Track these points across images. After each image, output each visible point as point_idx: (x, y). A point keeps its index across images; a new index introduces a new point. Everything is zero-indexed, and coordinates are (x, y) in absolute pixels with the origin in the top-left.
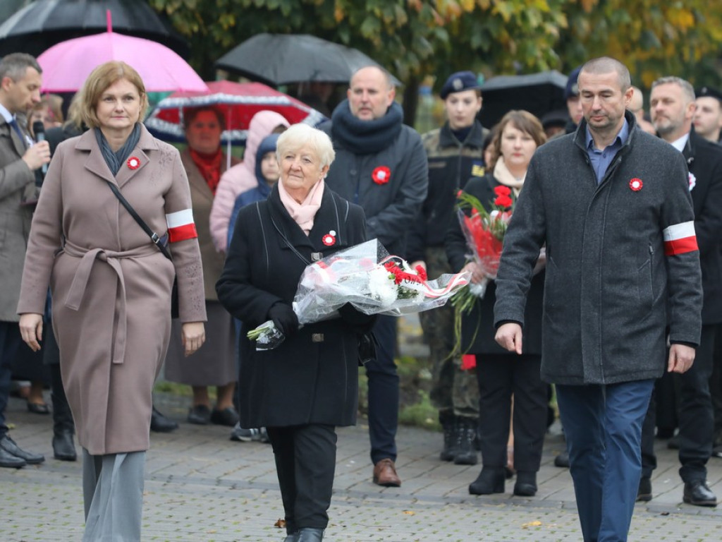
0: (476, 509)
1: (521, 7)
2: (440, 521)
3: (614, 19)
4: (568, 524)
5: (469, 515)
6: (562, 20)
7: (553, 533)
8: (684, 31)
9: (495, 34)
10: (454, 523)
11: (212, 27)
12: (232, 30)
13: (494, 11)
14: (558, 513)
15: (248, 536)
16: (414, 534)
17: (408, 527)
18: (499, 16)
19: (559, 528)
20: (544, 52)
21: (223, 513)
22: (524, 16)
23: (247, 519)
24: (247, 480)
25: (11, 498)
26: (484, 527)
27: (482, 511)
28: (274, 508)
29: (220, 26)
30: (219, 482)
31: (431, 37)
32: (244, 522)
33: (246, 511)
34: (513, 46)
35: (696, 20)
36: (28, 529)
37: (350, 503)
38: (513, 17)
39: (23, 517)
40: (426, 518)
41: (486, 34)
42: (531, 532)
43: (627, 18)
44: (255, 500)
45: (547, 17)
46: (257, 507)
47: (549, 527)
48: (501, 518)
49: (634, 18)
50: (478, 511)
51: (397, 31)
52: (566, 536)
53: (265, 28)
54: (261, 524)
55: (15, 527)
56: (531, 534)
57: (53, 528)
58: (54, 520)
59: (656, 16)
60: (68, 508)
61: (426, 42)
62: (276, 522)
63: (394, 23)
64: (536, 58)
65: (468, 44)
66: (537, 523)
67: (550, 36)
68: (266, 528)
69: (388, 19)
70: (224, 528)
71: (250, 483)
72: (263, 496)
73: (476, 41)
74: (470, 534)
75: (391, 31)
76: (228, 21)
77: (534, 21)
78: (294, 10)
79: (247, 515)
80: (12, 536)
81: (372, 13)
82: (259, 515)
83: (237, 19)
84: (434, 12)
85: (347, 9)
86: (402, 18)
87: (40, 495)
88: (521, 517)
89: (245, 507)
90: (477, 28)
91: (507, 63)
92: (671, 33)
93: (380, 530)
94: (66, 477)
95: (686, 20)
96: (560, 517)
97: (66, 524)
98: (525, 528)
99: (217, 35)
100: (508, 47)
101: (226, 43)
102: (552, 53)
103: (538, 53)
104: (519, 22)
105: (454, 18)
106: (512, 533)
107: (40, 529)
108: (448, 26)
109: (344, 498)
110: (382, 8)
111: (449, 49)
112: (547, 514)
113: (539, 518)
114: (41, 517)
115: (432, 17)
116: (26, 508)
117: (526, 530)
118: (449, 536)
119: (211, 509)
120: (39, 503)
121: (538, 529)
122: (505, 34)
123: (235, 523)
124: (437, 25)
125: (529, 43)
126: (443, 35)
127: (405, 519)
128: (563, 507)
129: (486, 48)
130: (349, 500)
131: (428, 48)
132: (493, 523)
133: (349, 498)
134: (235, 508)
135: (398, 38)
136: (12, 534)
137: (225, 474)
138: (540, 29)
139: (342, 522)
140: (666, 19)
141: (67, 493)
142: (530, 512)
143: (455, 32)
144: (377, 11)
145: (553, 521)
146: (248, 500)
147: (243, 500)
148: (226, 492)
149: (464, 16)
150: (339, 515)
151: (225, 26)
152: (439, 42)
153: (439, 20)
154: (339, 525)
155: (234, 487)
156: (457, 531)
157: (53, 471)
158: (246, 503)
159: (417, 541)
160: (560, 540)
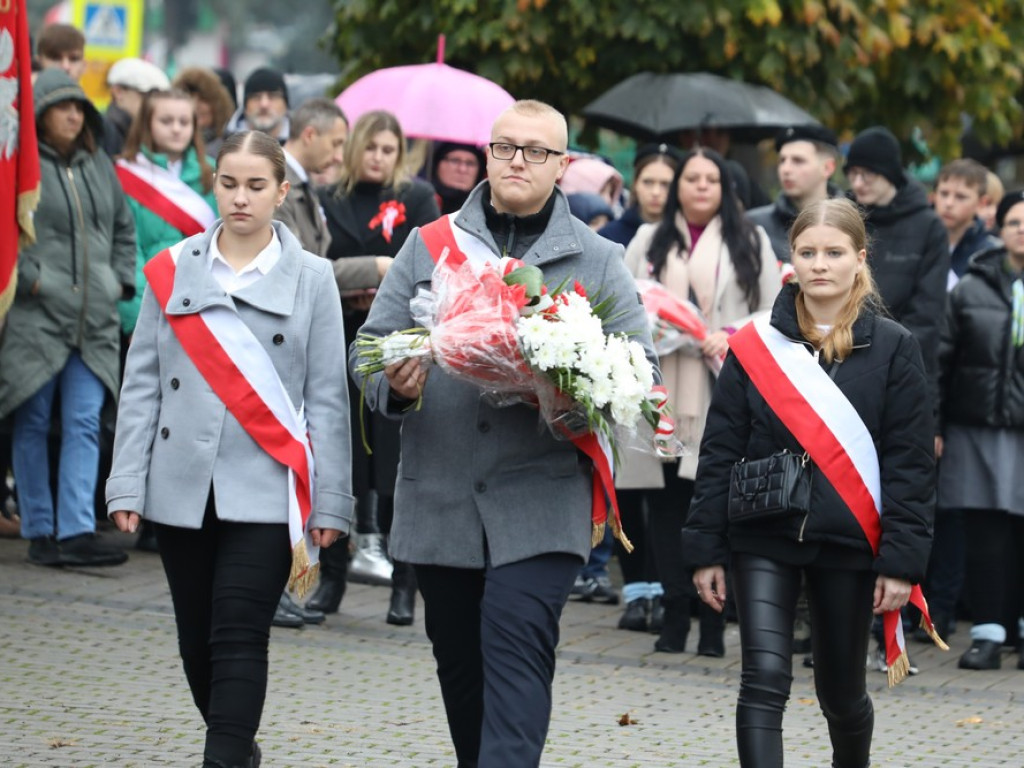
0: (896, 699)
1: (973, 42)
4: (1017, 722)
5: (886, 706)
7: (997, 733)
9: (936, 76)
11: (565, 64)
12: (592, 68)
13: (937, 47)
14: (1005, 706)
15: (594, 725)
16: (812, 729)
17: (805, 720)
18: (943, 54)
19: (1007, 727)
20: (1003, 101)
21: (563, 694)
22: (976, 55)
23: (594, 703)
24: (596, 652)
25: (292, 666)
26: (905, 723)
27: (904, 702)
28: (630, 690)
29: (576, 63)
31: (851, 80)
32: (591, 706)
33: (593, 692)
34: (961, 93)
36: (314, 707)
37: (729, 686)
38: (962, 55)
39: (309, 690)
41: (925, 76)
42: (968, 731)
44: (605, 678)
45: (1007, 56)
46: (607, 687)
47: (992, 726)
48: (928, 712)
50: (898, 701)
51: (807, 72)
52: (1015, 738)
53: (634, 65)
54: (613, 710)
55: (298, 703)
56: (967, 734)
57: (346, 707)
58: (347, 697)
60: (365, 681)
61: (843, 87)
63: (802, 61)
64: (991, 110)
65: (901, 90)
66: (978, 720)
67: (1010, 81)
69: (795, 56)
70: (564, 713)
71: (600, 656)
72: (616, 673)
73: (912, 86)
74: (887, 731)
75: (798, 72)
76: (587, 55)
77: (990, 61)
78: (672, 43)
79: (595, 698)
80: (293, 715)
81: (774, 48)
82: (610, 698)
83: (598, 54)
84: (857, 48)
85: (740, 42)
86: (814, 54)
87: (330, 664)
88: (956, 711)
89: (592, 687)
90: (914, 69)
91: (951, 115)
94: (363, 641)
96: (1007, 712)
97: (363, 701)
98: (960, 725)
99: (572, 74)
100: (953, 94)
101: (584, 83)
102: (1013, 103)
103: (994, 103)
104: (969, 61)
105: (883, 55)
106: (941, 732)
107: (330, 707)
108: (874, 65)
109: (722, 680)
110: (787, 41)
111: (875, 95)
112: (990, 708)
113: (979, 713)
114: (331, 692)
115: (854, 54)
116: (312, 679)
117: (961, 729)
120: (329, 673)
121: (977, 727)
122: (950, 78)
123: (579, 708)
124: (859, 64)
125: (983, 90)
126: (868, 77)
127: (802, 709)
128: (1012, 699)
129: (925, 94)
130: (729, 683)
131: (845, 94)
132: (917, 717)
133: (728, 680)
134: (578, 687)
135: (808, 82)
136: (294, 711)
137: (569, 644)
138: (997, 72)
139: (717, 711)
141: (364, 662)
142: (968, 705)
143: (885, 73)
144: (781, 46)
145: (998, 718)
146: (597, 678)
147: (589, 678)
148: (569, 667)
149: (896, 53)
150: (715, 701)
151: (583, 63)
152: (863, 86)
153: (863, 58)
154: (714, 715)
155: (578, 661)
157: (347, 634)
158: (593, 682)
159: (817, 738)
160: (1007, 743)
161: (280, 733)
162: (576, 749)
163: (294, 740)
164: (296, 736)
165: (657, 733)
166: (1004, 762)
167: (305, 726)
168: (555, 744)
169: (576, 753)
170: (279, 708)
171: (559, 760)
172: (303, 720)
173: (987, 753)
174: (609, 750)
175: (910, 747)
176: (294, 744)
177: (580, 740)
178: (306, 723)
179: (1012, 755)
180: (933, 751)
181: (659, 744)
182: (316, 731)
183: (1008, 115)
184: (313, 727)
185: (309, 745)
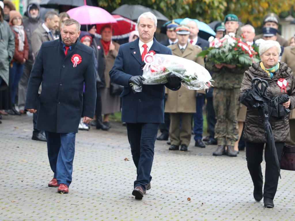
2: (176, 160)
3: (243, 4)
4: (217, 162)
5: (186, 158)
6: (225, 4)
8: (265, 8)
9: (203, 8)
10: (181, 161)
12: (119, 3)
13: (204, 0)
17: (166, 162)
18: (205, 2)
19: (214, 163)
20: (220, 14)
21: (108, 155)
22: (213, 3)
23: (116, 157)
26: (190, 162)
27: (190, 157)
28: (125, 154)
29: (116, 3)
30: (109, 146)
31: (183, 8)
33: (116, 155)
34: (209, 12)
35: (269, 5)
38: (210, 3)
40: (172, 159)
41: (201, 8)
43: (247, 4)
44: (119, 152)
45: (220, 3)
46: (119, 154)
48: (196, 160)
49: (249, 4)
51: (172, 6)
59: (256, 4)
61: (180, 9)
62: (125, 159)
63: (171, 3)
64: (217, 16)
65: (195, 11)
67: (221, 9)
68: (121, 161)
69: (169, 2)
70: (108, 160)
71: (119, 146)
72: (122, 151)
73: (198, 10)
74: (185, 164)
75: (170, 6)
76: (119, 1)
77: (216, 4)
80: (41, 160)
82: (120, 156)
83: (121, 1)
86: (173, 1)
88: (202, 159)
90: (198, 6)
91: (208, 17)
92: (261, 9)
93: (157, 162)
95: (266, 5)
96: (214, 160)
99: (115, 5)
100: (207, 12)
102: (222, 15)
103: (217, 14)
104: (211, 4)
105: (191, 2)
106: (198, 164)
108: (188, 4)
111: (189, 12)
113: (208, 160)
118: (179, 164)
119: (105, 154)
121: (207, 163)
122: (207, 8)
123: (111, 158)
124: (185, 4)
125: (215, 11)
126: (187, 8)
127: (166, 159)
129: (201, 12)
131: (181, 12)
132: (193, 161)
134: (112, 154)
135: (172, 8)
137: (111, 144)
138: (218, 7)
140: (259, 5)
142: (205, 158)
143: (191, 6)
145: (212, 161)
147: (115, 152)
148: (111, 149)
149: (194, 2)
152: (186, 10)
153: (185, 2)
155: (113, 148)
156: (181, 163)
158: (116, 153)
159: (168, 166)
160: (213, 167)
161: (37, 164)
162: (109, 168)
163: (40, 166)
164: (41, 165)
165: (130, 165)
166: (212, 171)
167: (43, 163)
168: (105, 167)
169: (109, 169)
170: (38, 158)
171: (105, 171)
172: (43, 161)
173: (209, 169)
174: (117, 169)
175: (190, 168)
176: (40, 167)
177: (111, 166)
178: (44, 162)
179: (214, 169)
180: (195, 169)
181: (130, 167)
182: (46, 164)
183: (221, 17)
184: (45, 163)
185: (44, 167)
